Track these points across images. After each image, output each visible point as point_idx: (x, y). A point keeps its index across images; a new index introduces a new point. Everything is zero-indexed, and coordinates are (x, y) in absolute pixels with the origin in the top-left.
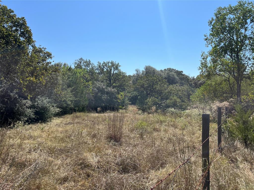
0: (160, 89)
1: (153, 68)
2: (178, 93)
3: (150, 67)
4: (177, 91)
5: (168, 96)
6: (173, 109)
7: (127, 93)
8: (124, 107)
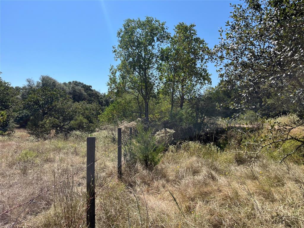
0: (61, 107)
1: (52, 79)
2: (84, 112)
3: (48, 77)
4: (84, 110)
5: (72, 115)
6: (78, 133)
7: (13, 112)
8: (7, 133)
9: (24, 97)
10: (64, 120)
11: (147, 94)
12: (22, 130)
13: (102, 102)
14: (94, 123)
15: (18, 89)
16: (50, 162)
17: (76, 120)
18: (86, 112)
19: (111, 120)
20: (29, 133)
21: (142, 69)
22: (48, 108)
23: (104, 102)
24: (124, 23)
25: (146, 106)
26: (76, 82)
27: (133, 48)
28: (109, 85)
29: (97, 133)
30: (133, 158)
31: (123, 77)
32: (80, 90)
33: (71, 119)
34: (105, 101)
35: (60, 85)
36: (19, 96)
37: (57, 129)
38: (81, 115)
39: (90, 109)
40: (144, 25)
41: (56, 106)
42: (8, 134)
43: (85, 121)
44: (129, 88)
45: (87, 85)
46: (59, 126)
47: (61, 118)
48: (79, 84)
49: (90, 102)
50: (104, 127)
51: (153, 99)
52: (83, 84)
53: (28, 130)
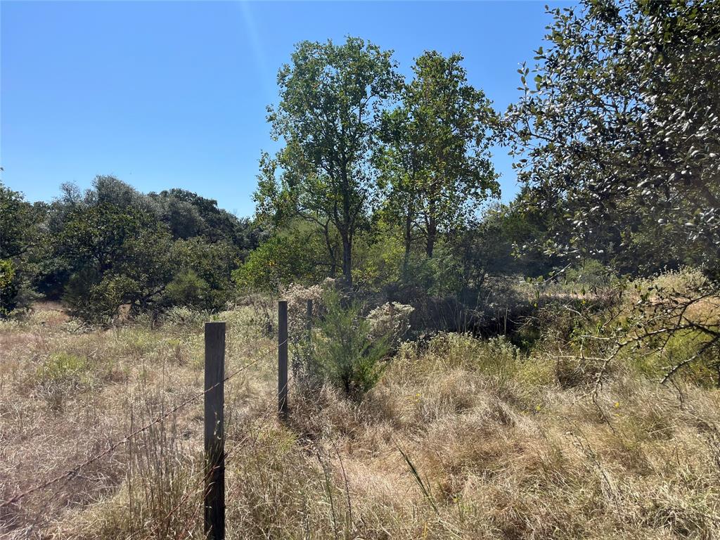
0: (145, 251)
1: (124, 185)
2: (199, 263)
3: (113, 180)
4: (199, 257)
5: (170, 270)
6: (184, 312)
7: (29, 262)
8: (15, 311)
9: (55, 228)
10: (151, 282)
11: (348, 219)
12: (50, 305)
13: (242, 239)
14: (222, 289)
15: (40, 207)
16: (117, 380)
17: (179, 282)
18: (205, 262)
19: (263, 282)
20: (68, 313)
21: (337, 160)
22: (113, 253)
23: (245, 239)
24: (295, 50)
25: (345, 249)
26: (180, 191)
27: (315, 110)
28: (257, 197)
29: (229, 312)
30: (316, 371)
31: (291, 180)
32: (189, 211)
33: (167, 280)
34: (248, 237)
35: (141, 197)
36: (43, 225)
37: (133, 303)
38: (190, 271)
39: (213, 256)
40: (341, 55)
41: (131, 248)
42: (16, 315)
43: (201, 283)
44: (305, 206)
45: (205, 198)
46: (138, 296)
47: (144, 276)
48: (187, 195)
49: (212, 239)
50: (247, 298)
51: (363, 232)
52: (196, 195)
53: (64, 306)
